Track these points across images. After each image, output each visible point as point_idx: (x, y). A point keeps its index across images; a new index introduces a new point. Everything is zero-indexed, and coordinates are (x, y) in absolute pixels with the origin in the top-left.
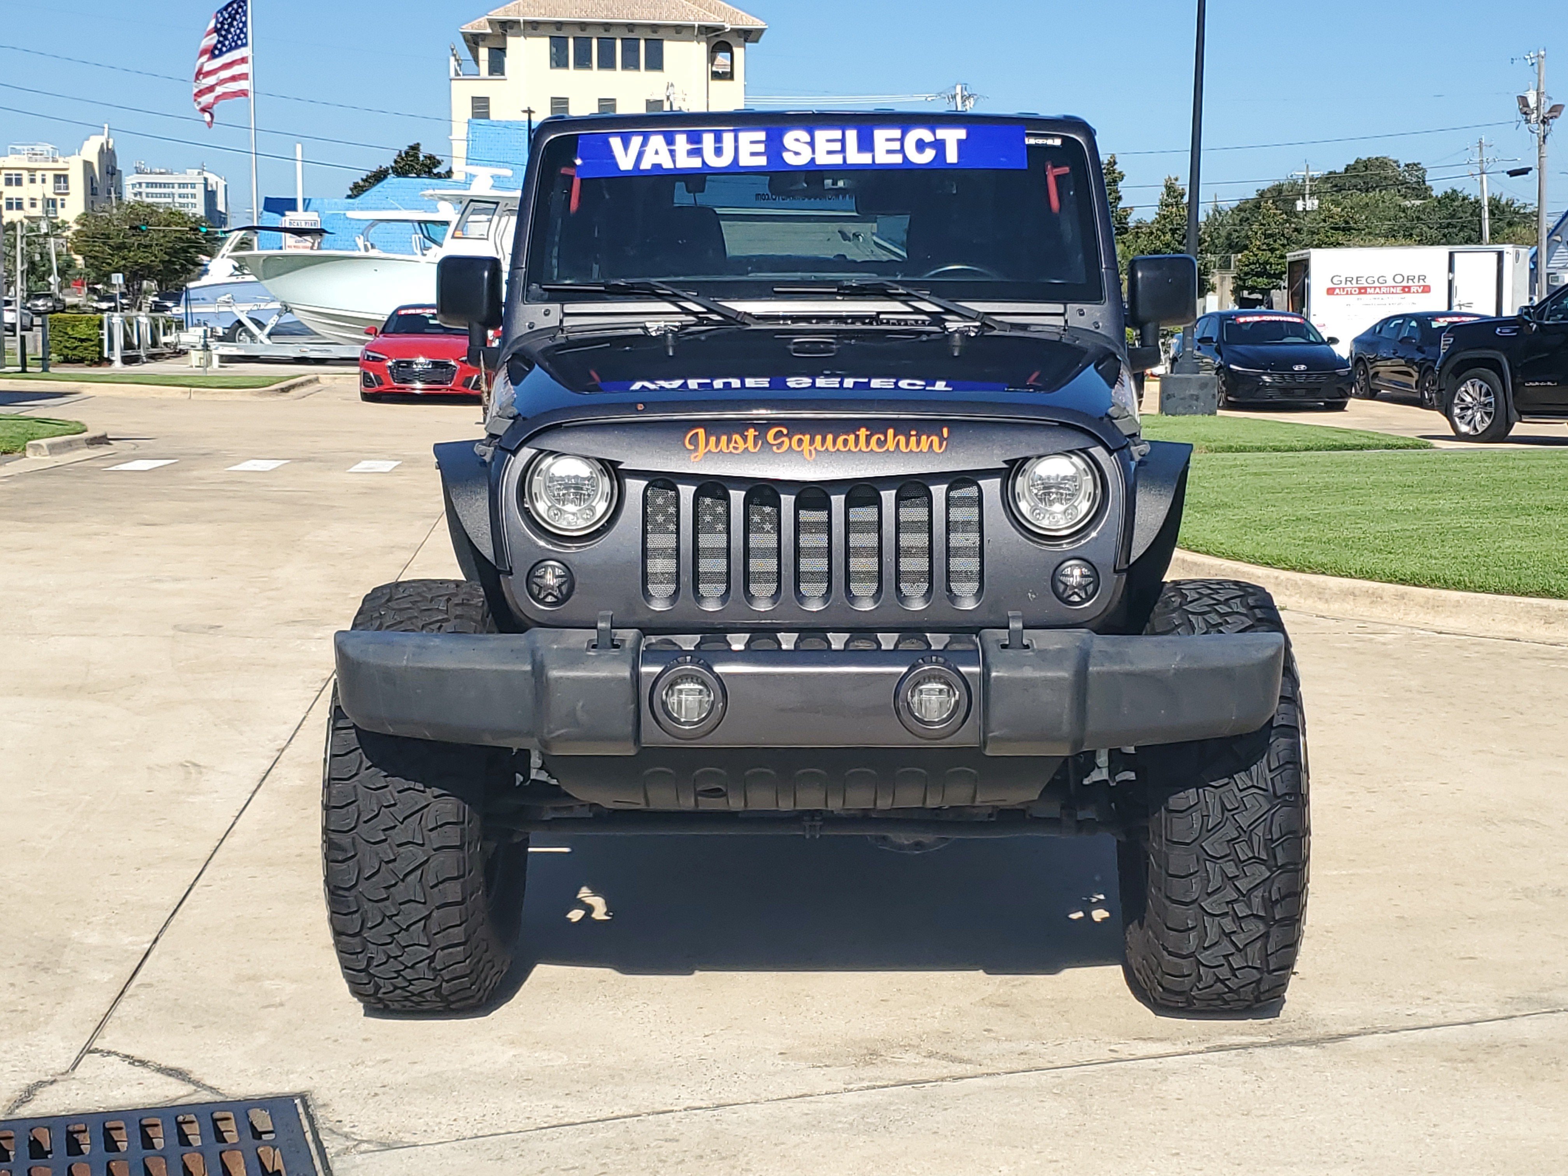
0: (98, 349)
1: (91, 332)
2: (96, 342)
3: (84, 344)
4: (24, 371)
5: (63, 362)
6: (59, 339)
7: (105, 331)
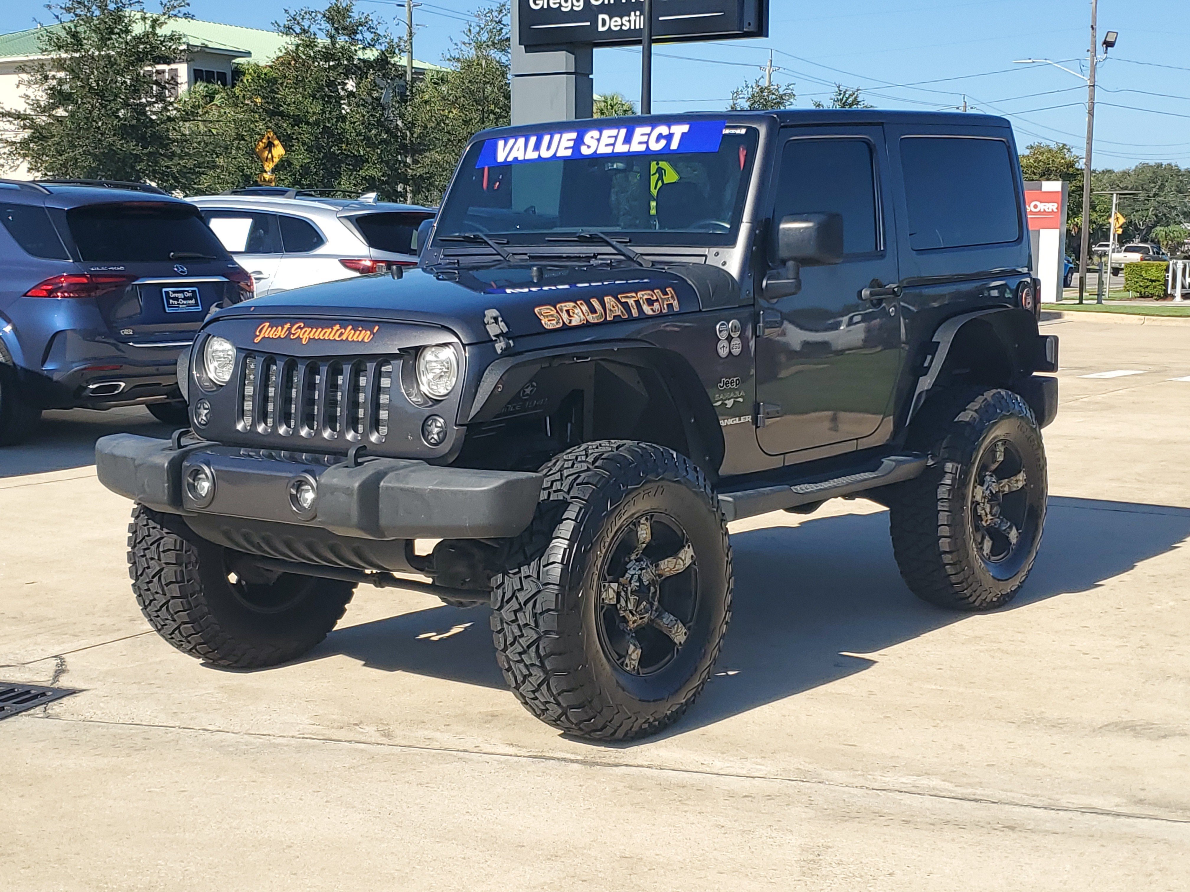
0: (1164, 288)
1: (1159, 275)
2: (1163, 282)
3: (1154, 284)
4: (1081, 303)
5: (1139, 297)
6: (1136, 280)
7: (1170, 274)
